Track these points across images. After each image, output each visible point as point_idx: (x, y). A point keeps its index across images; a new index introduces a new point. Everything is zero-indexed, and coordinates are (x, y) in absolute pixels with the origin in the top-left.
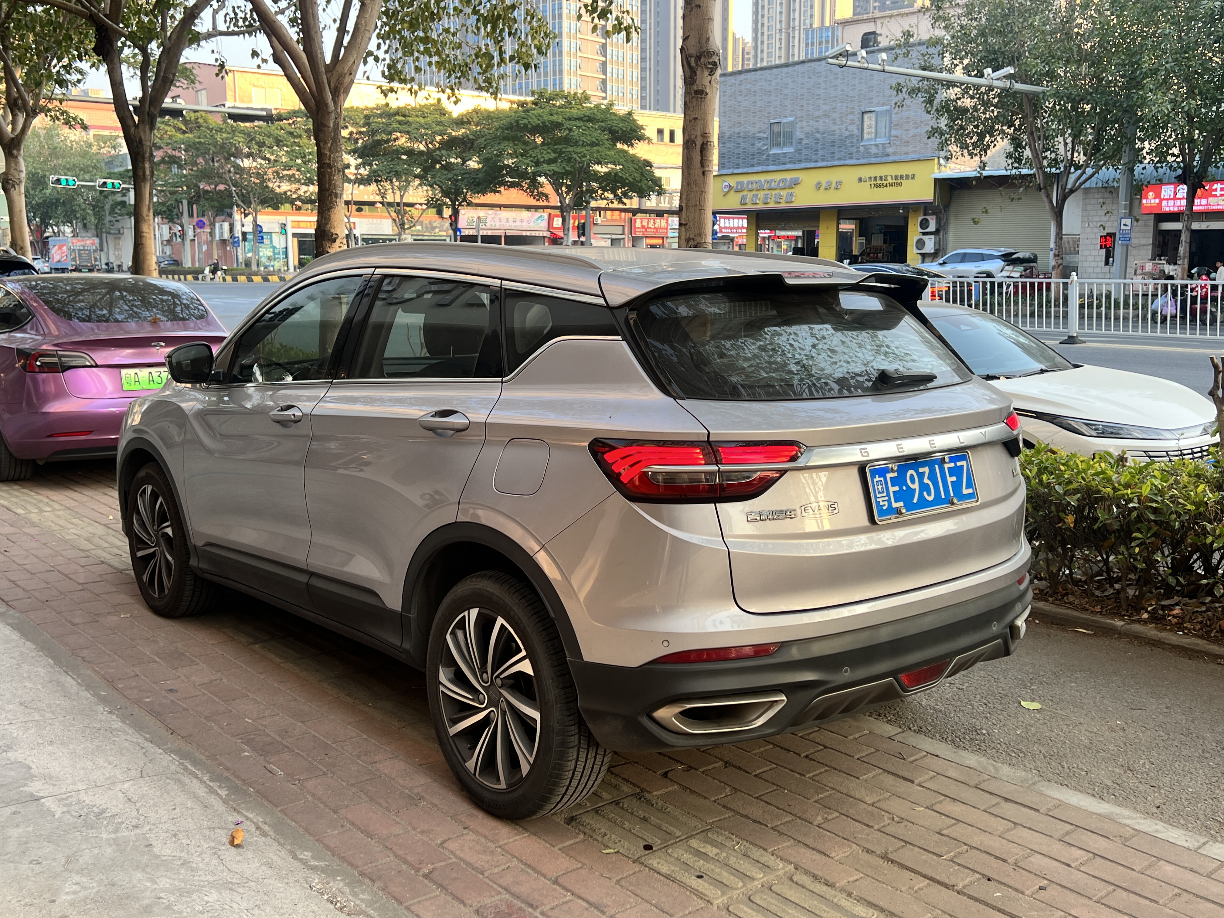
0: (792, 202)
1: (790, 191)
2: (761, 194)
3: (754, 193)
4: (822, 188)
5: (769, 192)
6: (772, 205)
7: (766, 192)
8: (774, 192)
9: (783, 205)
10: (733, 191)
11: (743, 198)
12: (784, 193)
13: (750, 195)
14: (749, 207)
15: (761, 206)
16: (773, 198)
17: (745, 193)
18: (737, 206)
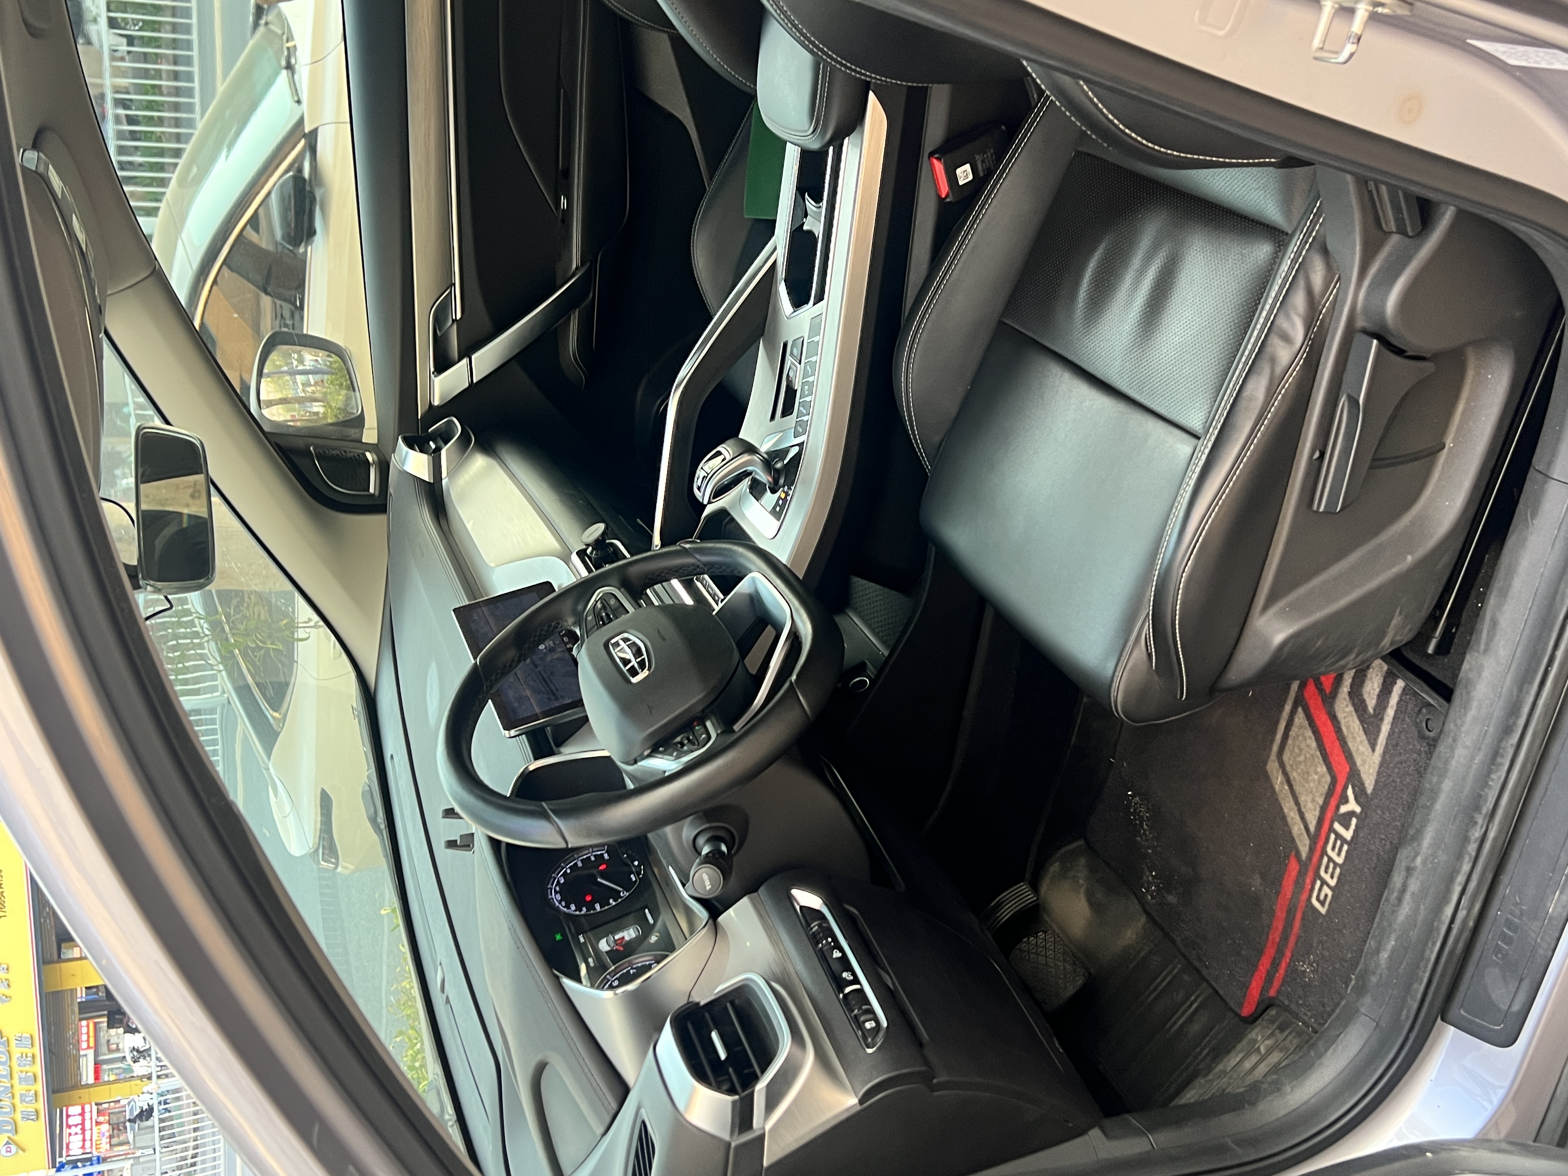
0: (32, 1037)
1: (13, 1043)
2: (19, 1089)
3: (17, 1101)
4: (8, 992)
5: (16, 1076)
6: (38, 1068)
7: (16, 1081)
8: (16, 1069)
9: (37, 1050)
10: (16, 1138)
11: (26, 1117)
12: (16, 1052)
13: (20, 1107)
14: (41, 1105)
15: (40, 1087)
16: (27, 1068)
17: (18, 1116)
18: (41, 1126)
